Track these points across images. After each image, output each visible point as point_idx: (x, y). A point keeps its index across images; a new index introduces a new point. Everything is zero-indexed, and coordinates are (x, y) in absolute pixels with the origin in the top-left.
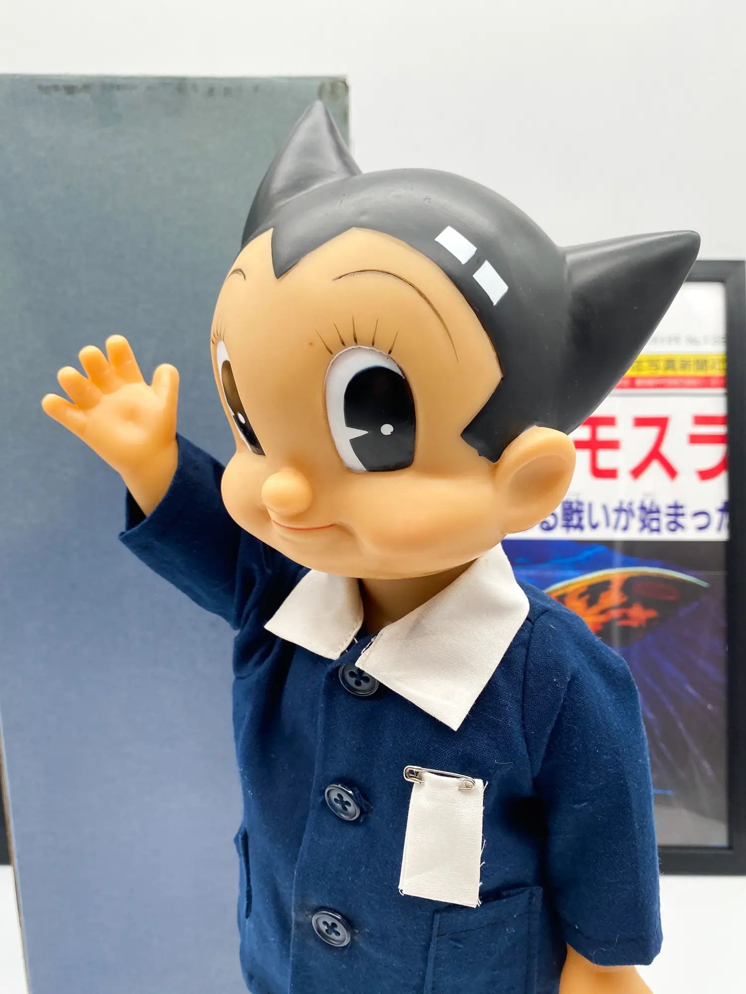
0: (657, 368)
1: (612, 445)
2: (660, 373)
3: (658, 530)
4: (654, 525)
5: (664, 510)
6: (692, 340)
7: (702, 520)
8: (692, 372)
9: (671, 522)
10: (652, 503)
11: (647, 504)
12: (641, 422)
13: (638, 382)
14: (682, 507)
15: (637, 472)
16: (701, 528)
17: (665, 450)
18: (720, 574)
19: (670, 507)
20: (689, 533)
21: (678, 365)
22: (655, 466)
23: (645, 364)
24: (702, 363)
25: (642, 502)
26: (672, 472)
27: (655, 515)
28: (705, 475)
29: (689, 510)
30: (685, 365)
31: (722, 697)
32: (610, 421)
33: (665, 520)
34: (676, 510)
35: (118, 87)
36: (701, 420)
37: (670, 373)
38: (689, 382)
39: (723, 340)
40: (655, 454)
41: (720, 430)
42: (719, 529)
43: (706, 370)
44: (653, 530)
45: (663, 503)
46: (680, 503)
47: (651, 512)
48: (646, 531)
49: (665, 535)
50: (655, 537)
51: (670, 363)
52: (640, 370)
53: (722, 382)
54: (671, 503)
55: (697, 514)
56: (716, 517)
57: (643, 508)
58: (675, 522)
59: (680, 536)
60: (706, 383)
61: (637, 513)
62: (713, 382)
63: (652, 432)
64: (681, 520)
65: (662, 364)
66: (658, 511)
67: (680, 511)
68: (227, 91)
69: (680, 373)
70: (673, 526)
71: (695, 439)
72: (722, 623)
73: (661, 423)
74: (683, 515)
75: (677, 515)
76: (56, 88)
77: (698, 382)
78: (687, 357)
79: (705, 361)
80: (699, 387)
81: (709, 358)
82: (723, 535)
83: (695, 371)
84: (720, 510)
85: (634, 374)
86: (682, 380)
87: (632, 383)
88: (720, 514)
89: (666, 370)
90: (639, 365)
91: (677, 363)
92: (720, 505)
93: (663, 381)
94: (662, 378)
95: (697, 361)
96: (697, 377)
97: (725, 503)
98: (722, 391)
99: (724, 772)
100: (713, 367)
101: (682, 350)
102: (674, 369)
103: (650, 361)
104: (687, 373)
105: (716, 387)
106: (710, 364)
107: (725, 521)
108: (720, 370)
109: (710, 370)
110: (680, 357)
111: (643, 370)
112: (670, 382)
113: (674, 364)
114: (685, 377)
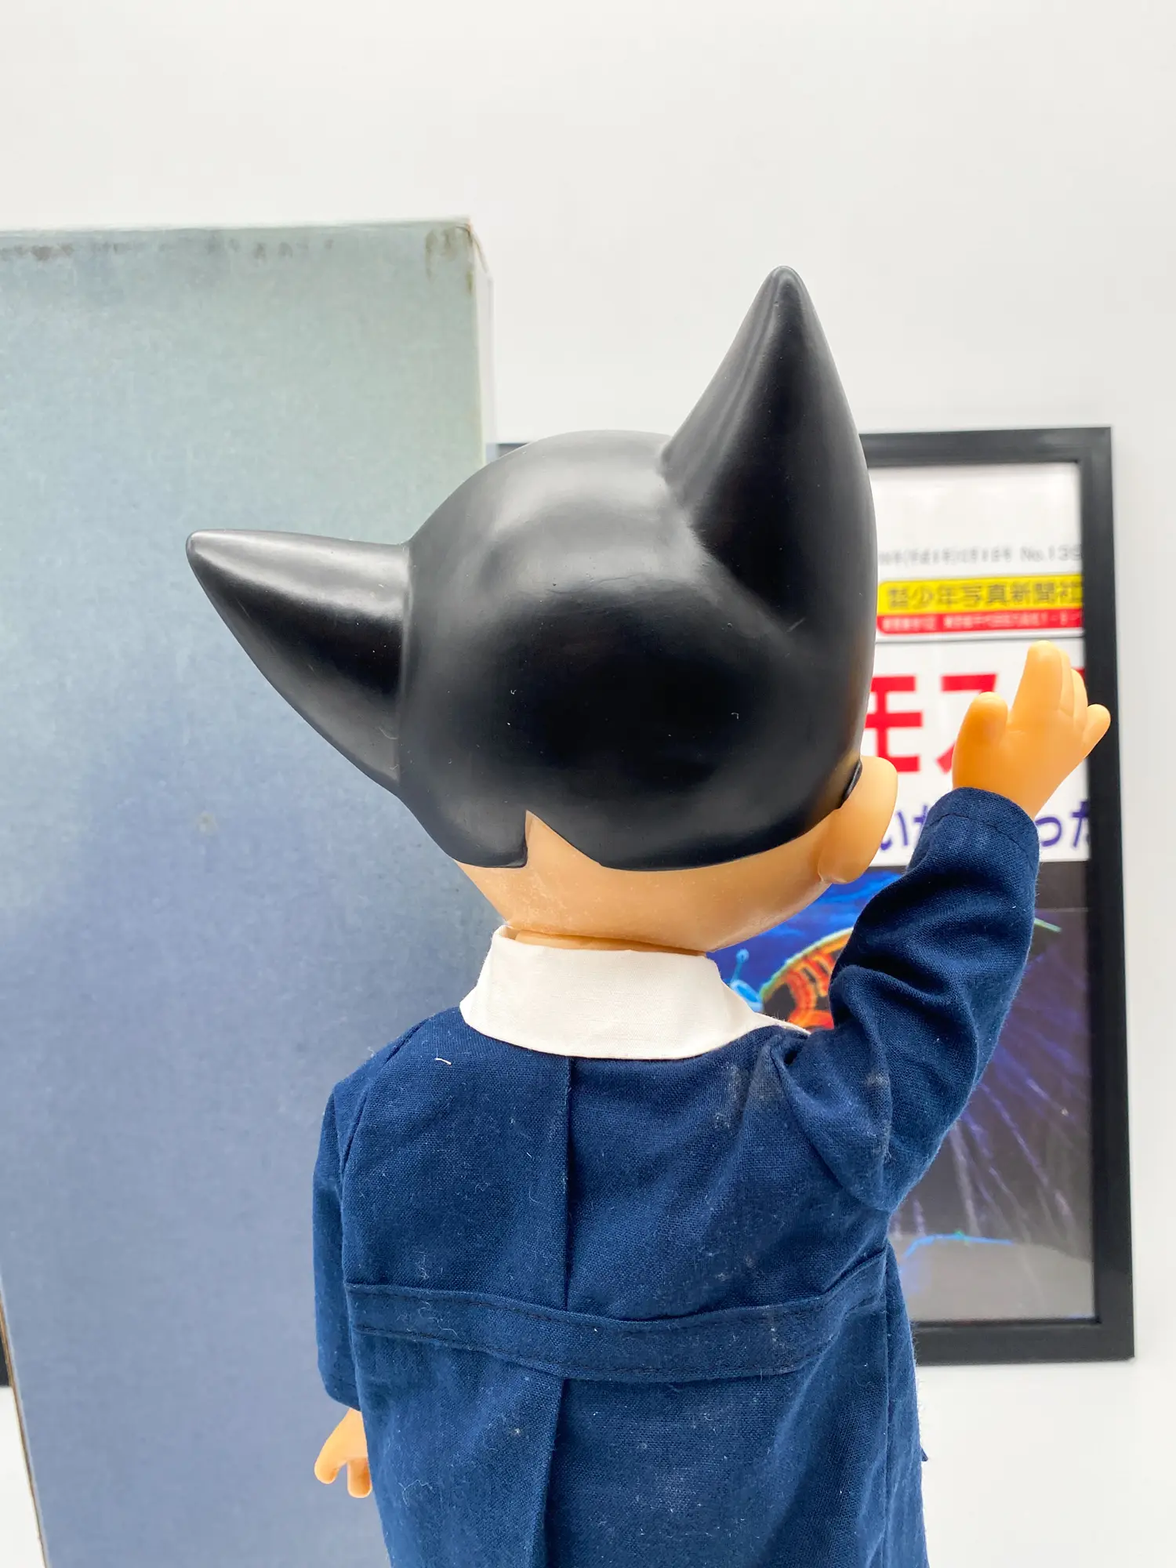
0: (978, 598)
1: (912, 720)
2: (982, 606)
6: (1030, 554)
7: (1049, 831)
8: (1030, 603)
12: (954, 683)
13: (948, 622)
18: (1078, 912)
21: (1008, 595)
23: (961, 594)
24: (1045, 589)
30: (1019, 592)
31: (1083, 1096)
32: (906, 684)
37: (997, 606)
38: (1025, 620)
39: (1078, 552)
42: (1075, 844)
43: (1053, 600)
51: (997, 591)
52: (949, 602)
53: (1075, 619)
56: (1070, 825)
60: (1051, 620)
62: (1064, 618)
65: (984, 593)
68: (285, 249)
69: (1012, 606)
72: (1085, 986)
73: (984, 684)
76: (20, 251)
77: (1040, 619)
78: (1023, 581)
79: (1051, 586)
80: (1042, 626)
81: (1058, 580)
82: (1081, 853)
83: (1036, 602)
84: (1075, 815)
85: (942, 608)
86: (1015, 617)
87: (939, 624)
88: (1075, 822)
89: (991, 601)
90: (949, 594)
91: (1008, 590)
92: (1077, 807)
93: (987, 619)
94: (984, 614)
95: (1039, 586)
96: (1040, 612)
97: (1084, 804)
98: (1077, 632)
99: (1086, 1209)
100: (1064, 594)
101: (1015, 568)
102: (1003, 600)
103: (966, 588)
104: (1023, 605)
105: (1068, 625)
106: (1059, 590)
107: (1085, 831)
108: (1073, 600)
109: (1059, 599)
110: (1010, 581)
111: (956, 602)
112: (998, 620)
113: (1003, 593)
114: (1021, 612)
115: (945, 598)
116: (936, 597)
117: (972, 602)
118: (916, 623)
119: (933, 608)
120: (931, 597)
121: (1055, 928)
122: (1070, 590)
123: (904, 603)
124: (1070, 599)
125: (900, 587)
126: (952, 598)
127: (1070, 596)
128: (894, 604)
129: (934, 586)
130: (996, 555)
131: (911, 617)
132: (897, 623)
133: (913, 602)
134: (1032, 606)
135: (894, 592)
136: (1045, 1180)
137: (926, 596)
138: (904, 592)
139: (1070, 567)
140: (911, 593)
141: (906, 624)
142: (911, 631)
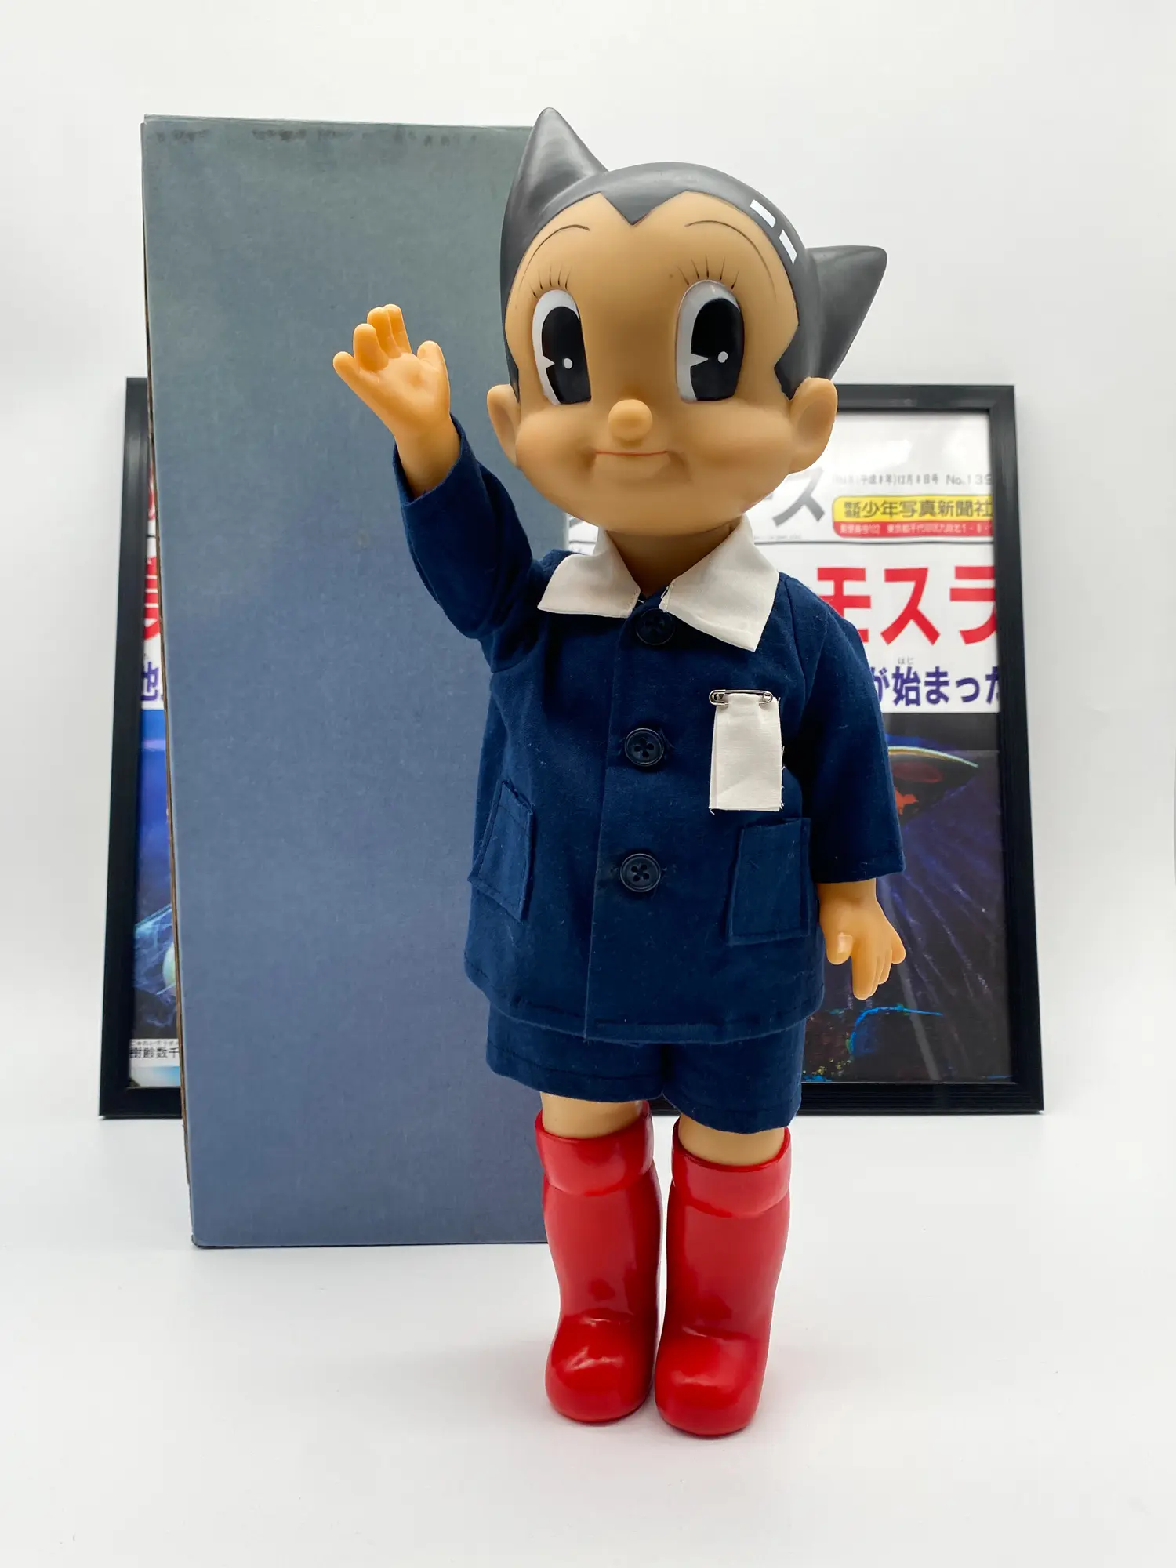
0: (914, 511)
1: (863, 602)
2: (916, 517)
3: (917, 702)
4: (912, 695)
5: (923, 678)
6: (952, 479)
7: (969, 689)
8: (953, 516)
9: (930, 693)
10: (909, 669)
11: (903, 671)
12: (893, 575)
13: (891, 529)
14: (945, 674)
15: (890, 634)
16: (967, 699)
17: (923, 607)
18: (991, 754)
19: (929, 674)
20: (954, 703)
21: (937, 510)
22: (912, 626)
23: (900, 508)
24: (965, 506)
25: (898, 669)
26: (932, 634)
27: (914, 684)
28: (970, 637)
29: (953, 678)
30: (945, 507)
31: (999, 899)
32: (858, 574)
33: (924, 690)
34: (938, 677)
35: (334, 134)
36: (963, 572)
37: (928, 517)
38: (949, 528)
39: (988, 478)
40: (912, 613)
41: (988, 584)
42: (989, 700)
43: (972, 515)
44: (909, 702)
45: (922, 669)
46: (942, 670)
47: (908, 680)
48: (902, 703)
49: (925, 707)
50: (913, 709)
51: (928, 506)
52: (891, 514)
53: (987, 528)
54: (933, 670)
55: (961, 683)
56: (985, 686)
57: (897, 675)
58: (937, 692)
59: (941, 708)
60: (970, 529)
61: (892, 682)
62: (979, 528)
63: (908, 587)
64: (943, 689)
65: (918, 507)
66: (916, 679)
67: (942, 679)
69: (939, 517)
70: (933, 697)
71: (957, 595)
72: (998, 812)
73: (918, 577)
74: (946, 683)
75: (938, 684)
76: (271, 133)
77: (961, 528)
78: (947, 499)
79: (970, 504)
80: (962, 534)
81: (974, 500)
82: (994, 707)
83: (957, 515)
84: (988, 677)
85: (886, 518)
86: (942, 526)
87: (883, 530)
88: (989, 683)
89: (923, 513)
90: (891, 508)
91: (936, 505)
92: (990, 672)
93: (921, 526)
94: (918, 523)
95: (959, 504)
96: (961, 523)
97: (995, 669)
98: (988, 539)
99: (1002, 989)
100: (978, 510)
101: (942, 490)
102: (932, 514)
103: (903, 503)
104: (948, 518)
105: (982, 534)
106: (975, 507)
107: (996, 690)
108: (987, 515)
109: (975, 514)
110: (940, 498)
111: (896, 514)
112: (928, 528)
113: (933, 508)
114: (945, 522)
115: (888, 510)
116: (882, 510)
117: (910, 514)
118: (866, 529)
119: (879, 517)
120: (877, 509)
121: (975, 766)
122: (984, 507)
123: (857, 514)
124: (983, 514)
125: (854, 500)
126: (894, 510)
127: (985, 512)
128: (848, 514)
129: (880, 502)
130: (927, 479)
131: (862, 524)
132: (851, 528)
133: (862, 514)
134: (955, 518)
135: (848, 505)
136: (969, 965)
137: (874, 508)
138: (857, 504)
139: (981, 491)
140: (862, 505)
141: (858, 529)
142: (862, 535)
